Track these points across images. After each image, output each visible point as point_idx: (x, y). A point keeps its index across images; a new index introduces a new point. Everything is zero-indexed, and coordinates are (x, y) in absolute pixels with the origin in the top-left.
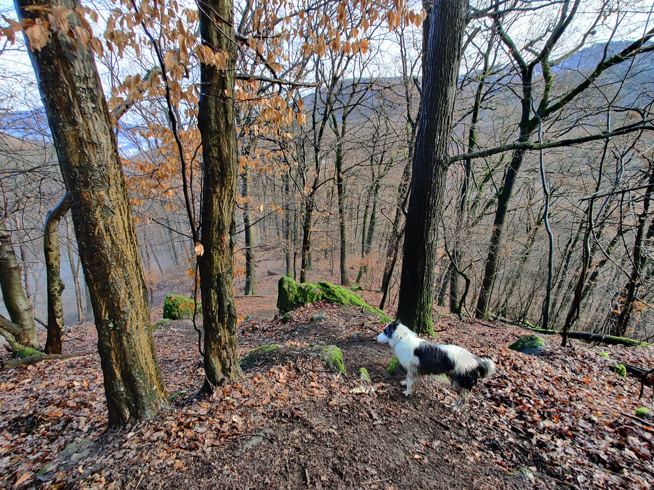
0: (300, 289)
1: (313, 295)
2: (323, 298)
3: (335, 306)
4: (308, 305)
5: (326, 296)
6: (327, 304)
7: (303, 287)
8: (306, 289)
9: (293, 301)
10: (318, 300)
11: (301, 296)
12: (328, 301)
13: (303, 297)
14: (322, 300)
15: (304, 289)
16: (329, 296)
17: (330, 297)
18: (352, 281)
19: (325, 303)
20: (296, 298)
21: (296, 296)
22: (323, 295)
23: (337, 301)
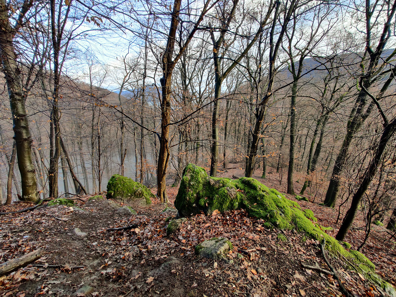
0: (207, 184)
1: (224, 197)
2: (242, 205)
3: (259, 227)
4: (214, 213)
5: (246, 202)
6: (246, 219)
7: (212, 183)
8: (217, 186)
9: (192, 201)
10: (231, 207)
11: (206, 195)
12: (250, 214)
13: (209, 197)
14: (239, 208)
15: (213, 185)
16: (252, 203)
17: (254, 207)
18: (297, 192)
19: (242, 216)
20: (198, 198)
21: (198, 194)
22: (242, 200)
23: (265, 218)
